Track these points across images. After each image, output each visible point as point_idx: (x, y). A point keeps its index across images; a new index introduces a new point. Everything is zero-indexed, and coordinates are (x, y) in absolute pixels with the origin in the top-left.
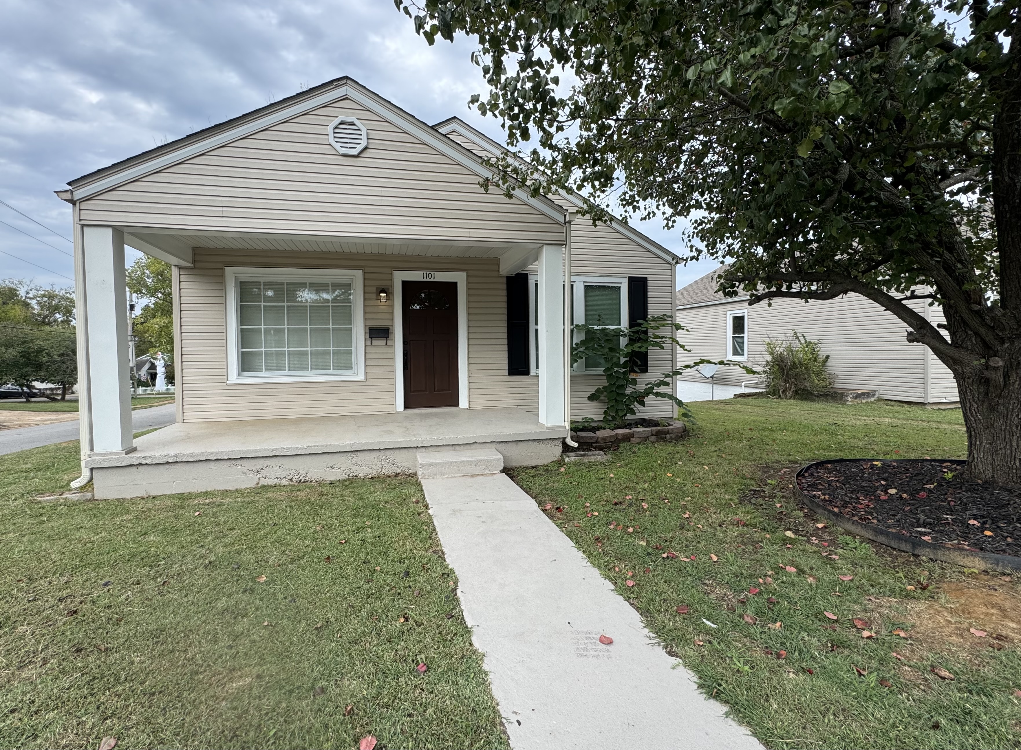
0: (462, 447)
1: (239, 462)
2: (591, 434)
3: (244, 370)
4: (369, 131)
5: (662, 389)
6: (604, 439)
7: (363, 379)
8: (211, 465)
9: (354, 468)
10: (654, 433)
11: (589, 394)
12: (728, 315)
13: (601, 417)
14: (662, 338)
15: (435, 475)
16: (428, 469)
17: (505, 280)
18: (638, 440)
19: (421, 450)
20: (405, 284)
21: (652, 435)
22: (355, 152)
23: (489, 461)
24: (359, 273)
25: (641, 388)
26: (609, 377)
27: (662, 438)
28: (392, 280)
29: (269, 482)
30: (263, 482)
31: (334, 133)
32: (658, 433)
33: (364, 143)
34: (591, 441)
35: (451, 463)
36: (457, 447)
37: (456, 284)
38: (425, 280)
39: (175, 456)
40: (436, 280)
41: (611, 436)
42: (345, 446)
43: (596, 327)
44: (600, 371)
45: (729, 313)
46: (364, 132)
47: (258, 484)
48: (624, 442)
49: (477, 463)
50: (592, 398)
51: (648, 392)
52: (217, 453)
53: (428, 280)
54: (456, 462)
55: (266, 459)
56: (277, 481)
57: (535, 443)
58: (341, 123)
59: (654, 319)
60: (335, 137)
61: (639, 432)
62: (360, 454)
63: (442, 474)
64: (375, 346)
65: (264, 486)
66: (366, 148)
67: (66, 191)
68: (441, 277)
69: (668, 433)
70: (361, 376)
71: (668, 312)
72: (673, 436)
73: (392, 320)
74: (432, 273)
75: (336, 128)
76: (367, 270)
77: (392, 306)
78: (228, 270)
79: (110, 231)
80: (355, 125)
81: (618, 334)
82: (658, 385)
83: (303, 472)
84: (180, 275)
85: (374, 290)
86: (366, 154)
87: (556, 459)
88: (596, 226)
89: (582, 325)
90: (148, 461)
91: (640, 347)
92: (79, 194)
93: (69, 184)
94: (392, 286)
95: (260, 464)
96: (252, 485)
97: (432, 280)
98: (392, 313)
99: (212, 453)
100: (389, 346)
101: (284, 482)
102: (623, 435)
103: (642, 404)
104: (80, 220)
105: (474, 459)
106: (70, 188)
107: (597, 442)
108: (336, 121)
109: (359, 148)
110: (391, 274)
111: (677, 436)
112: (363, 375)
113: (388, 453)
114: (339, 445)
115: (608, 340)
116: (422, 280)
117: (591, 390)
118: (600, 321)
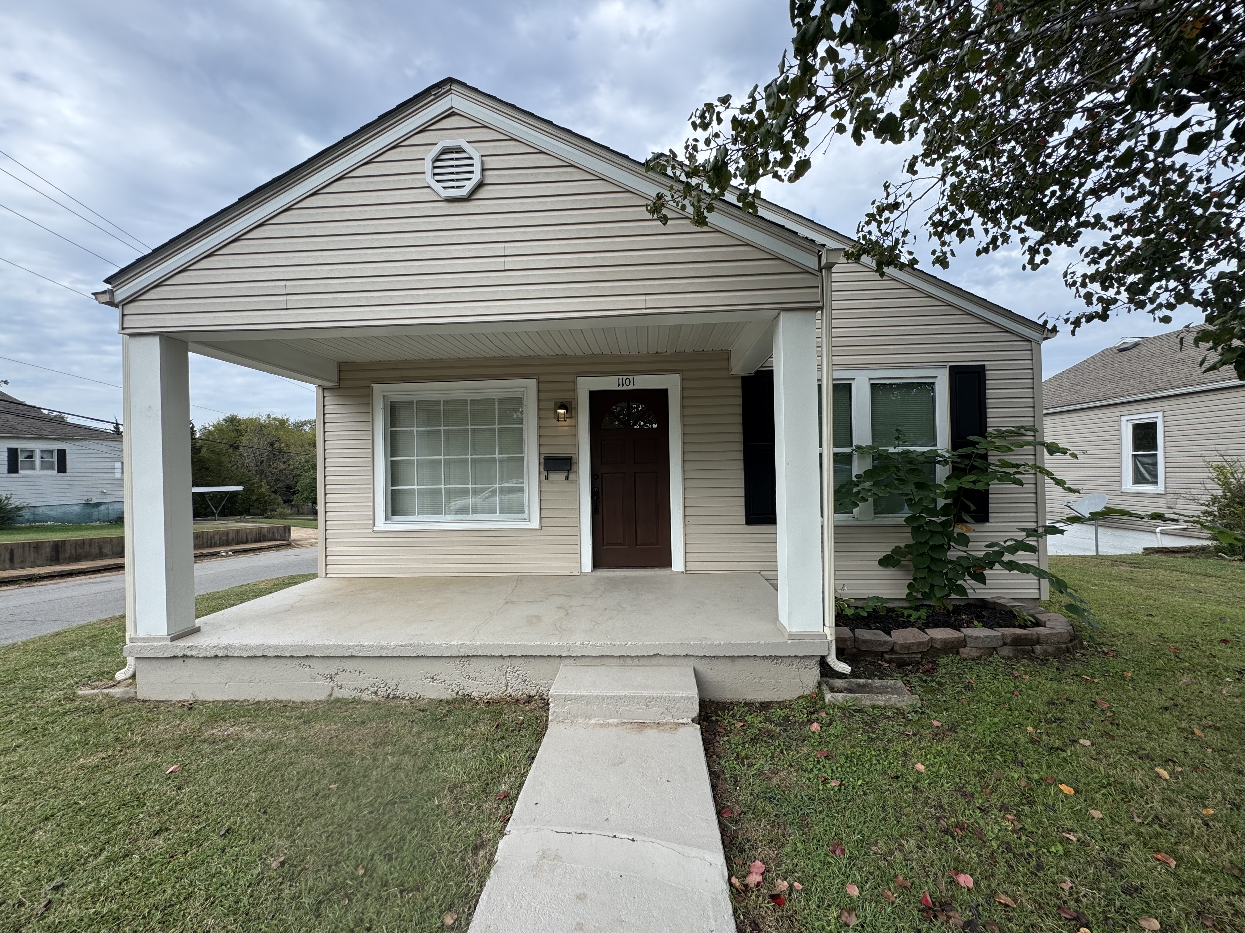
0: (636, 661)
1: (306, 662)
2: (882, 636)
3: (394, 513)
4: (484, 158)
5: (1022, 557)
6: (907, 647)
7: (537, 526)
8: (272, 663)
9: (465, 682)
10: (1008, 640)
11: (881, 555)
12: (1124, 423)
13: (903, 593)
14: (1018, 466)
15: (575, 717)
16: (563, 706)
17: (739, 383)
18: (975, 653)
19: (568, 661)
20: (594, 395)
21: (1005, 644)
22: (463, 192)
23: (672, 700)
24: (532, 383)
25: (978, 550)
26: (917, 530)
27: (1024, 652)
28: (575, 390)
29: (346, 694)
30: (338, 694)
31: (434, 168)
32: (1017, 641)
33: (476, 177)
34: (881, 649)
35: (604, 698)
36: (629, 661)
37: (666, 391)
38: (621, 388)
39: (226, 648)
40: (637, 387)
41: (919, 644)
42: (450, 647)
43: (891, 450)
44: (899, 519)
45: (1124, 419)
46: (476, 162)
47: (331, 695)
48: (947, 654)
49: (649, 701)
50: (885, 562)
51: (990, 561)
52: (276, 647)
53: (625, 388)
54: (612, 697)
55: (342, 660)
56: (356, 694)
57: (768, 662)
58: (445, 151)
59: (1000, 435)
60: (435, 174)
61: (977, 638)
62: (474, 661)
63: (588, 717)
64: (552, 482)
65: (338, 700)
66: (480, 185)
67: (104, 292)
68: (644, 382)
69: (1038, 641)
70: (535, 523)
71: (1027, 422)
72: (1050, 649)
73: (576, 445)
74: (631, 377)
75: (437, 160)
76: (543, 378)
77: (576, 427)
78: (377, 388)
79: (156, 340)
80: (464, 152)
81: (931, 460)
82: (1013, 550)
83: (392, 683)
84: (324, 397)
85: (551, 404)
86: (482, 194)
87: (807, 692)
88: (882, 274)
89: (868, 447)
90: (194, 653)
91: (974, 482)
92: (121, 294)
93: (108, 281)
94: (575, 399)
95: (332, 667)
96: (323, 697)
97: (631, 387)
98: (576, 436)
99: (269, 647)
100: (572, 482)
101: (366, 697)
102: (945, 642)
103: (981, 579)
104: (123, 329)
105: (645, 693)
106: (109, 287)
107: (892, 651)
108: (436, 150)
109: (469, 186)
110: (574, 382)
111: (1058, 649)
112: (538, 522)
113: (516, 662)
114: (440, 646)
115: (914, 470)
116: (615, 387)
117: (886, 549)
118: (899, 437)
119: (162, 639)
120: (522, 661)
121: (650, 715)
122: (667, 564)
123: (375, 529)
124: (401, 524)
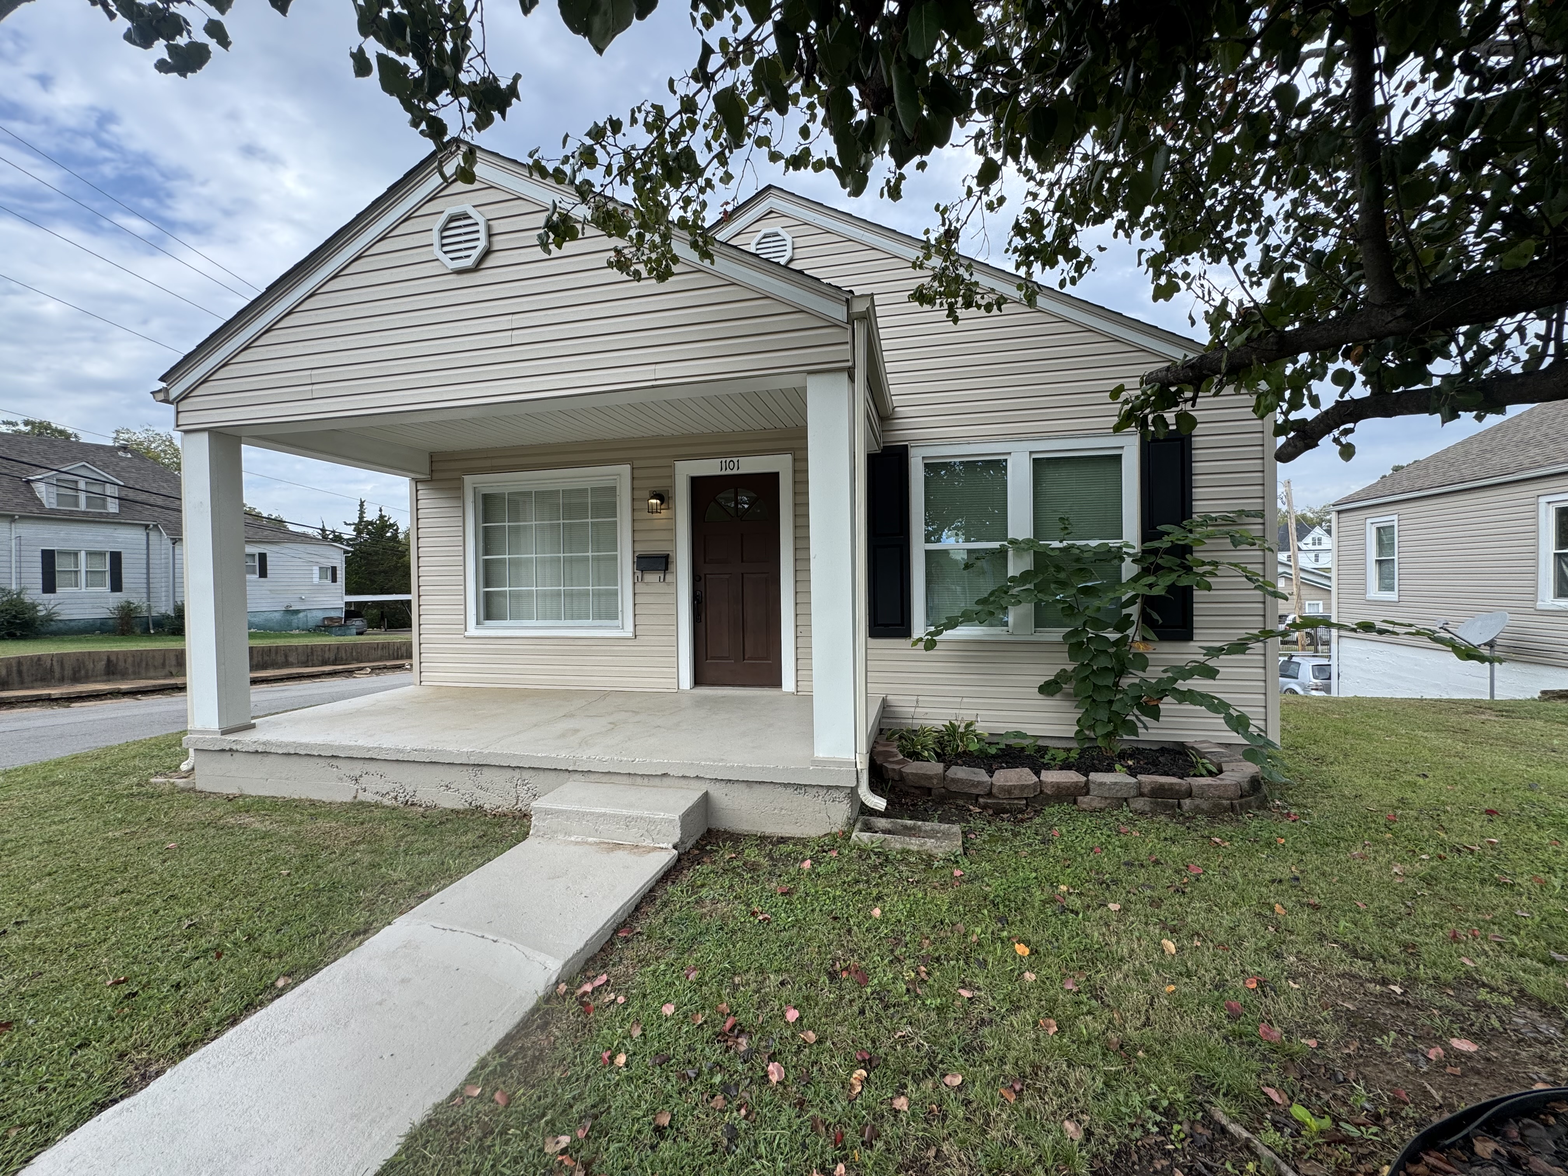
0: (646, 780)
1: (334, 762)
2: (981, 775)
3: (488, 616)
4: (491, 223)
5: (1198, 684)
6: (1008, 790)
7: (631, 635)
8: (305, 762)
9: (479, 793)
10: (1146, 790)
11: (1042, 680)
12: (1542, 507)
14: (1215, 564)
15: (556, 832)
16: (544, 820)
18: (1097, 804)
19: (577, 776)
20: (697, 483)
21: (1142, 795)
22: (469, 263)
23: (652, 822)
24: (626, 469)
25: (1153, 675)
26: (1076, 648)
27: (1167, 806)
28: (672, 477)
29: (368, 797)
30: (362, 797)
31: (443, 238)
32: (1158, 792)
33: (482, 244)
34: (975, 791)
35: (584, 814)
36: (639, 780)
37: (776, 475)
38: (723, 473)
39: (264, 744)
40: (743, 470)
41: (1023, 787)
42: (460, 754)
43: (1056, 544)
44: (1057, 634)
45: (1543, 500)
46: (482, 228)
47: (355, 797)
48: (1060, 803)
49: (629, 821)
50: (1048, 689)
51: (1164, 690)
52: (307, 745)
53: (729, 472)
55: (366, 762)
56: (378, 798)
57: (790, 791)
58: (453, 219)
59: (1208, 520)
60: (443, 245)
61: (1101, 784)
62: (485, 770)
63: (568, 833)
64: (647, 584)
65: (362, 803)
66: (487, 253)
67: (160, 391)
68: (750, 465)
69: (1189, 794)
70: (628, 632)
71: (1254, 505)
72: (1205, 805)
73: (673, 541)
74: (735, 460)
75: (445, 229)
76: (637, 464)
77: (673, 519)
78: (468, 480)
79: (205, 436)
80: (470, 217)
81: (1118, 555)
82: (1190, 675)
83: (410, 789)
84: (417, 491)
85: (647, 494)
86: (490, 262)
87: (835, 830)
89: (1027, 541)
90: (239, 747)
91: (1151, 586)
92: (174, 392)
93: (162, 379)
94: (673, 486)
95: (357, 769)
96: (348, 799)
97: (735, 472)
98: (673, 530)
99: (301, 745)
100: (669, 584)
101: (387, 802)
102: (1058, 786)
103: (1155, 713)
104: (178, 426)
105: (625, 812)
106: (164, 385)
107: (990, 794)
108: (443, 218)
109: (475, 254)
110: (672, 467)
111: (1216, 805)
112: (631, 629)
113: (526, 775)
114: (451, 752)
115: (1081, 570)
116: (718, 473)
117: (1049, 673)
118: (1066, 529)
119: (214, 732)
120: (532, 773)
121: (630, 837)
122: (776, 682)
123: (466, 634)
124: (494, 629)
